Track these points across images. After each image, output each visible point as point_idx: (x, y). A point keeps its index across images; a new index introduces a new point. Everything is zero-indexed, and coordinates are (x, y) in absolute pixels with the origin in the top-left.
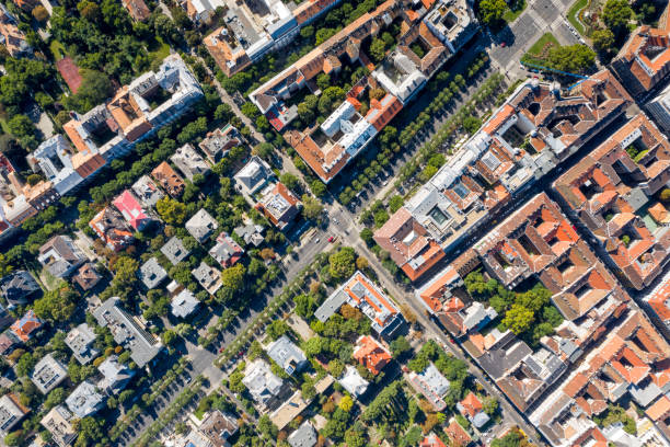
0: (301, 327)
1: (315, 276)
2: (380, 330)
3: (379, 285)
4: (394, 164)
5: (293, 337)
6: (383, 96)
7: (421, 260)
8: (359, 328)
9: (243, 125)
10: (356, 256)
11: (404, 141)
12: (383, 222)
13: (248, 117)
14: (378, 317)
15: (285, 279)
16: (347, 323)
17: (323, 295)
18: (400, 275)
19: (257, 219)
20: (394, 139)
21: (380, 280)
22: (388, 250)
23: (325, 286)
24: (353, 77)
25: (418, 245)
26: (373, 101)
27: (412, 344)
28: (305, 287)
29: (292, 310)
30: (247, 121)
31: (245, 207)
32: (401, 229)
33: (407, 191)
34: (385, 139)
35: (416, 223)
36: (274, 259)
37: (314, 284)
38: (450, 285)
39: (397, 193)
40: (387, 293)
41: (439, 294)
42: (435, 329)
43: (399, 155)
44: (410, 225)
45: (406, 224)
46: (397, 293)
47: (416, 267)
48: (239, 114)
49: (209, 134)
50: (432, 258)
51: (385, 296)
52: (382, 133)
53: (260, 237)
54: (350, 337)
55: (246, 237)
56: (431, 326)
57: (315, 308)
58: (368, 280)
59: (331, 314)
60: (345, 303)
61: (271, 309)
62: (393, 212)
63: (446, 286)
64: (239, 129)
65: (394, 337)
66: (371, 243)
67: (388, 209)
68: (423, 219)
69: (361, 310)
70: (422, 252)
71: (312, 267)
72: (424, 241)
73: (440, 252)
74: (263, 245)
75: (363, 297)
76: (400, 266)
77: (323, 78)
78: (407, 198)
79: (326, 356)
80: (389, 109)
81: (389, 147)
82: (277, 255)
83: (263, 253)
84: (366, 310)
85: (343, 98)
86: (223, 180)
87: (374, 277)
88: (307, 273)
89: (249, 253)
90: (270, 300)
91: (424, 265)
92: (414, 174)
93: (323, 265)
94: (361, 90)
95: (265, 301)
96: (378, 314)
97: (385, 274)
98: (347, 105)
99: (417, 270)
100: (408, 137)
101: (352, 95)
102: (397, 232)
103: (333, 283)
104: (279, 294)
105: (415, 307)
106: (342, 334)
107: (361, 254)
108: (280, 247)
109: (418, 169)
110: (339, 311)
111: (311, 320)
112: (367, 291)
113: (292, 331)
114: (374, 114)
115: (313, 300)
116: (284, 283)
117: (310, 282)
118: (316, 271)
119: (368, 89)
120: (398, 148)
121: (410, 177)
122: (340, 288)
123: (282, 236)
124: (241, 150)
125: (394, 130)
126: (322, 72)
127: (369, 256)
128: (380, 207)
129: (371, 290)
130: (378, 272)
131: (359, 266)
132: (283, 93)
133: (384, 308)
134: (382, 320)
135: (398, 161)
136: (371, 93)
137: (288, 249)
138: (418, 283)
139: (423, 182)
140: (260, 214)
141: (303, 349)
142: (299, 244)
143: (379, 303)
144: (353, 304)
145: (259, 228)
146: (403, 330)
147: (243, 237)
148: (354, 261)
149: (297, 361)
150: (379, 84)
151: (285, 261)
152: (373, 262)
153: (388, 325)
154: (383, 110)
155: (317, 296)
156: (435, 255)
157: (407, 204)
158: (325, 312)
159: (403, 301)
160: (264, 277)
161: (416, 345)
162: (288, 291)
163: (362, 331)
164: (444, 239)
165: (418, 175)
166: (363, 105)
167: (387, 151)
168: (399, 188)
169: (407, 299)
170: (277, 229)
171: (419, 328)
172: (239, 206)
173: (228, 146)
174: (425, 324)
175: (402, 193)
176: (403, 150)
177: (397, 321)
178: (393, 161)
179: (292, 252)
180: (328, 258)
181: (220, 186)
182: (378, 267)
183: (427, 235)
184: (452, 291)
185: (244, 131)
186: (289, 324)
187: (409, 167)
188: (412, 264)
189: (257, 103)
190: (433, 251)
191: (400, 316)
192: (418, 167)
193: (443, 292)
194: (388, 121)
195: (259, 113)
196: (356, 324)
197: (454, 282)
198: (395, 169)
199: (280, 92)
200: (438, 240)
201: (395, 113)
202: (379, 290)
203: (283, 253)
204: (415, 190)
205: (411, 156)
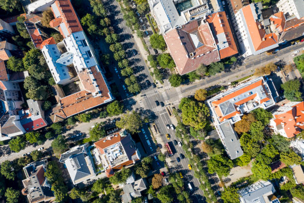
0: (237, 174)
1: (195, 143)
2: (272, 103)
3: (226, 87)
4: (121, 30)
5: (243, 185)
6: (51, 16)
7: (222, 36)
8: (263, 121)
9: (30, 156)
10: (192, 98)
11: (103, 11)
12: (170, 60)
13: (23, 148)
14: (260, 99)
15: (187, 171)
16: (253, 131)
17: (216, 143)
18: (227, 64)
19: (120, 178)
20: (97, 20)
21: (222, 84)
22: (200, 66)
23: (208, 137)
24: (22, 34)
25: (205, 34)
26: (51, 25)
27: (291, 78)
28: (201, 156)
29: (217, 176)
30: (29, 150)
31: (105, 182)
32: (184, 44)
33: (150, 29)
34: (93, 27)
35: (184, 26)
36: (164, 174)
37: (202, 147)
38: (259, 16)
39: (149, 38)
40: (236, 83)
41: (262, 31)
42: (285, 52)
43: (114, 23)
44: (184, 35)
45: (182, 38)
46: (239, 74)
47: (227, 45)
50: (224, 25)
51: (238, 87)
52: (85, 28)
53: (139, 182)
54: (267, 132)
55: (134, 194)
56: (281, 54)
57: (225, 155)
58: (220, 95)
59: (239, 143)
60: (234, 126)
61: (210, 196)
62: (164, 48)
63: (258, 22)
64: (32, 160)
65: (281, 91)
66: (185, 79)
67: (160, 51)
68: (183, 19)
69: (246, 114)
70: (215, 33)
71: (186, 142)
72: (204, 26)
73: (220, 16)
74: (148, 182)
75: (236, 107)
76: (219, 59)
77: (11, 65)
78: (156, 30)
79: (275, 163)
80: (64, 11)
81: (103, 28)
82: (162, 170)
83: (155, 185)
84: (248, 108)
85: (40, 53)
86: (73, 194)
87: (216, 89)
88: (190, 150)
89: (150, 198)
90: (200, 192)
91: (227, 36)
92: (136, 15)
93: (188, 131)
94: (37, 33)
95: (199, 196)
96: (257, 99)
97: (218, 78)
98: (45, 50)
99: (230, 44)
100: (100, 6)
101: (39, 42)
102: (186, 49)
103: (208, 130)
104: (199, 182)
105: (258, 62)
106: (262, 140)
107: (192, 93)
108: (155, 166)
109: (135, 10)
110: (239, 135)
111: (235, 163)
112: (232, 101)
113: (238, 183)
114: (64, 28)
115: (218, 153)
116: (190, 174)
117: (199, 149)
118: (191, 140)
119: (39, 26)
120: (106, 19)
121: (138, 20)
122: (216, 124)
123: (147, 159)
124: (51, 167)
125: (88, 16)
126: (6, 62)
127: (195, 87)
128: (155, 58)
129: (231, 96)
130: (213, 84)
131: (203, 98)
132: (10, 107)
133: (253, 90)
134: (265, 97)
135: (120, 26)
136: (44, 25)
137: (161, 159)
138: (241, 50)
139: (147, 10)
140: (117, 173)
141: (257, 179)
142: (160, 146)
143: (247, 94)
144: (237, 118)
145: (131, 180)
146: (278, 81)
147: (133, 198)
148: (197, 102)
150: (38, 12)
151: (170, 164)
152: (203, 84)
153: (270, 93)
154: (64, 20)
155: (215, 149)
156: (222, 21)
157: (162, 31)
158: (234, 148)
159: (248, 71)
160: (178, 192)
161: (293, 74)
162: (200, 174)
163: (267, 120)
164: (211, 7)
165: (140, 12)
166: (55, 36)
167: (105, 30)
168: (144, 35)
169: (248, 67)
170: (138, 163)
171: (280, 66)
172: (104, 187)
174: (277, 59)
175: (150, 33)
176: (111, 18)
177: (269, 83)
178: (118, 31)
179: (165, 156)
180: (183, 125)
181: (78, 199)
182: (208, 82)
183: (199, 23)
184: (264, 19)
185: (35, 158)
186: (228, 184)
187: (128, 17)
188: (222, 47)
189: (10, 136)
190: (217, 21)
191: (265, 78)
192: (131, 9)
193: (262, 27)
194: (76, 18)
195: (23, 138)
196: (259, 124)
197: (257, 12)
198: (125, 32)
199: (7, 109)
200: (209, 11)
201: (72, 8)
202: (231, 90)
203: (163, 164)
204: (152, 21)
205: (119, 12)
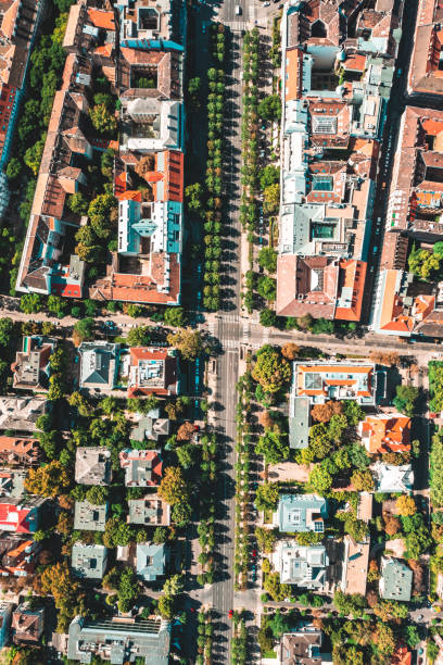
0: (289, 472)
1: (256, 408)
2: (371, 401)
3: (327, 356)
4: (230, 221)
5: (291, 489)
6: (152, 165)
7: (348, 291)
8: (349, 419)
9: (40, 325)
10: (278, 349)
11: (218, 188)
12: (273, 290)
13: (37, 312)
14: (357, 388)
15: (229, 439)
16: (332, 426)
17: (281, 420)
18: (340, 328)
19: (143, 406)
20: (205, 195)
21: (324, 351)
22: (305, 314)
23: (276, 409)
24: (104, 170)
25: (330, 279)
26: (147, 176)
27: (415, 384)
28: (256, 428)
29: (264, 464)
30: (41, 317)
31: (120, 404)
32: (298, 279)
33: (267, 237)
34: (196, 203)
35: (308, 258)
36: (198, 429)
37: (261, 417)
38: (402, 290)
39: (260, 248)
40: (343, 357)
41: (399, 308)
42: (424, 348)
43: (225, 209)
44: (303, 269)
45: (298, 270)
46: (353, 347)
47: (349, 305)
48: (26, 318)
49: (13, 367)
50: (356, 279)
51: (343, 362)
52: (187, 200)
53: (163, 422)
54: (349, 436)
55: (149, 434)
56: (418, 348)
57: (285, 440)
58: (312, 363)
59: (308, 431)
60: (312, 407)
61: (242, 483)
62: (273, 270)
63: (397, 296)
64: (40, 333)
65: (392, 394)
66: (280, 322)
67: (266, 272)
68: (310, 249)
69: (334, 399)
70: (341, 283)
71: (244, 402)
72: (332, 270)
73: (358, 266)
74: (174, 427)
75: (325, 385)
76: (332, 316)
77: (74, 202)
78: (274, 243)
79: (341, 478)
80: (171, 169)
81: (208, 209)
82: (197, 423)
83: (181, 435)
84: (340, 394)
85: (114, 203)
86: (72, 399)
87: (314, 353)
88: (245, 413)
89: (167, 447)
90: (233, 474)
91: (354, 294)
92: (258, 213)
93: (253, 389)
94: (125, 177)
95: (229, 478)
96: (355, 388)
97: (323, 340)
98: (124, 204)
99: (353, 305)
100: (218, 180)
101: (120, 190)
102: (297, 285)
103: (279, 398)
104: (236, 459)
105: (385, 345)
106: (337, 441)
107: (281, 343)
108: (192, 412)
109: (258, 204)
110: (312, 422)
111: (293, 456)
112: (323, 375)
113: (285, 484)
114: (161, 189)
115: (275, 434)
116: (231, 444)
117: (256, 418)
118: (252, 402)
119: (131, 170)
120: (218, 200)
121: (256, 220)
122: (291, 396)
123: (185, 399)
124: (60, 352)
125: (197, 186)
126: (68, 195)
127: (290, 337)
128: (256, 278)
129: (326, 369)
130: (313, 344)
131: (291, 356)
132: (48, 253)
133: (355, 375)
134: (365, 389)
135: (231, 215)
136: (137, 171)
137: (203, 407)
138: (366, 317)
139: (275, 212)
140: (142, 399)
141: (312, 491)
142: (210, 392)
143: (345, 375)
144: (320, 400)
145: (154, 414)
146: (395, 379)
147: (146, 438)
148: (281, 357)
149: (318, 511)
150: (137, 153)
151: (211, 421)
152: (300, 339)
153: (375, 389)
154: (166, 176)
155: (276, 426)
156: (358, 273)
157: (280, 248)
158: (300, 435)
159: (365, 350)
160: (205, 457)
161: (420, 381)
162: (242, 448)
163: (355, 419)
164: (351, 249)
165: (264, 210)
166: (142, 191)
167: (209, 214)
168: (255, 241)
169: (368, 344)
170: (173, 398)
171: (408, 362)
172: (114, 410)
173: (44, 360)
174: (409, 352)
175: (264, 243)
176: (225, 199)
177: (381, 377)
178: (226, 220)
179: (209, 407)
180: (250, 378)
181: (75, 408)
182: (309, 339)
183: (329, 261)
184: (408, 295)
185: (46, 330)
186: (274, 480)
187: (246, 210)
188: (342, 304)
189: (31, 289)
190: (351, 270)
191: (378, 368)
192: (256, 202)
193: (400, 304)
194: (181, 183)
195: (43, 298)
196: (343, 418)
197: (402, 283)
198: (235, 226)
199: (43, 256)
200: (346, 255)
201: (181, 167)
202: (332, 361)
203: (202, 415)
204: (275, 228)
205: (239, 197)
